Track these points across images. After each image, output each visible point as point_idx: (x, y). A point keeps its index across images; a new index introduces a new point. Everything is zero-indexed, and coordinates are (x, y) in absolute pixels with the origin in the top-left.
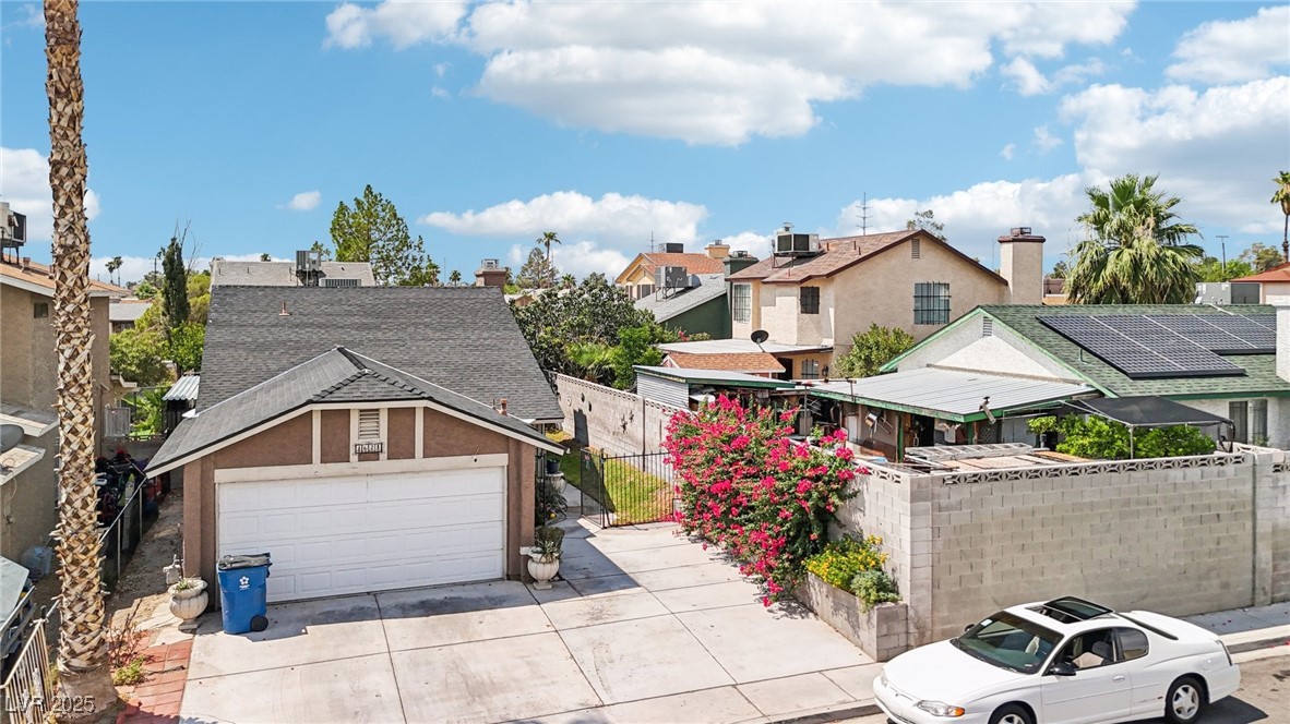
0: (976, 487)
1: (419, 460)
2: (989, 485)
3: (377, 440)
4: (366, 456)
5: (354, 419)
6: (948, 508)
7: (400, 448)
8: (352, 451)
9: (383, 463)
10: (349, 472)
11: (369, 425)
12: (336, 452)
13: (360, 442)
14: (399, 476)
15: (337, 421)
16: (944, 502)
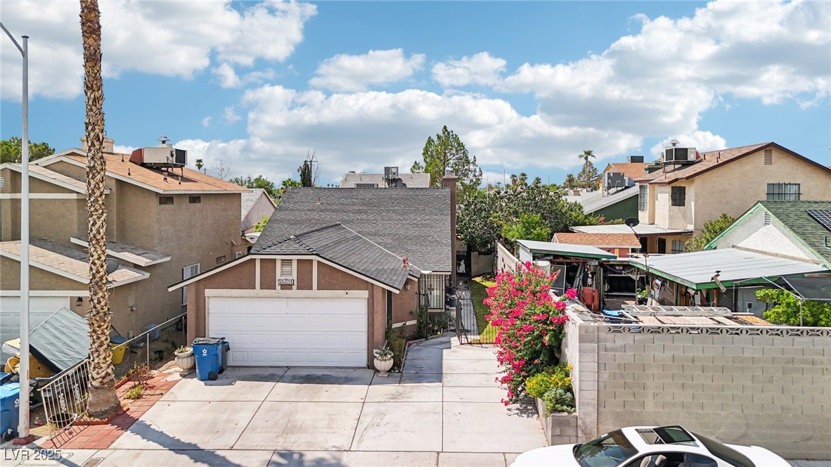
0: (638, 337)
1: (315, 291)
2: (651, 336)
3: (291, 278)
4: (285, 287)
5: (278, 264)
6: (613, 350)
7: (304, 284)
8: (277, 283)
9: (294, 292)
10: (277, 295)
11: (287, 269)
12: (268, 284)
13: (282, 278)
14: (305, 300)
15: (269, 266)
16: (609, 345)
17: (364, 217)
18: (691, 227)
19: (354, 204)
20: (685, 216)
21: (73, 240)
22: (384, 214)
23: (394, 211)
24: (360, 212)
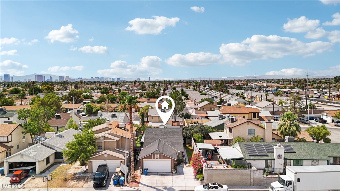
1: (162, 159)
3: (158, 157)
4: (157, 159)
5: (156, 155)
7: (160, 158)
12: (154, 158)
13: (156, 157)
14: (160, 161)
15: (154, 155)
17: (164, 137)
18: (233, 138)
19: (161, 133)
20: (232, 135)
21: (116, 149)
22: (168, 136)
23: (170, 135)
24: (163, 135)
